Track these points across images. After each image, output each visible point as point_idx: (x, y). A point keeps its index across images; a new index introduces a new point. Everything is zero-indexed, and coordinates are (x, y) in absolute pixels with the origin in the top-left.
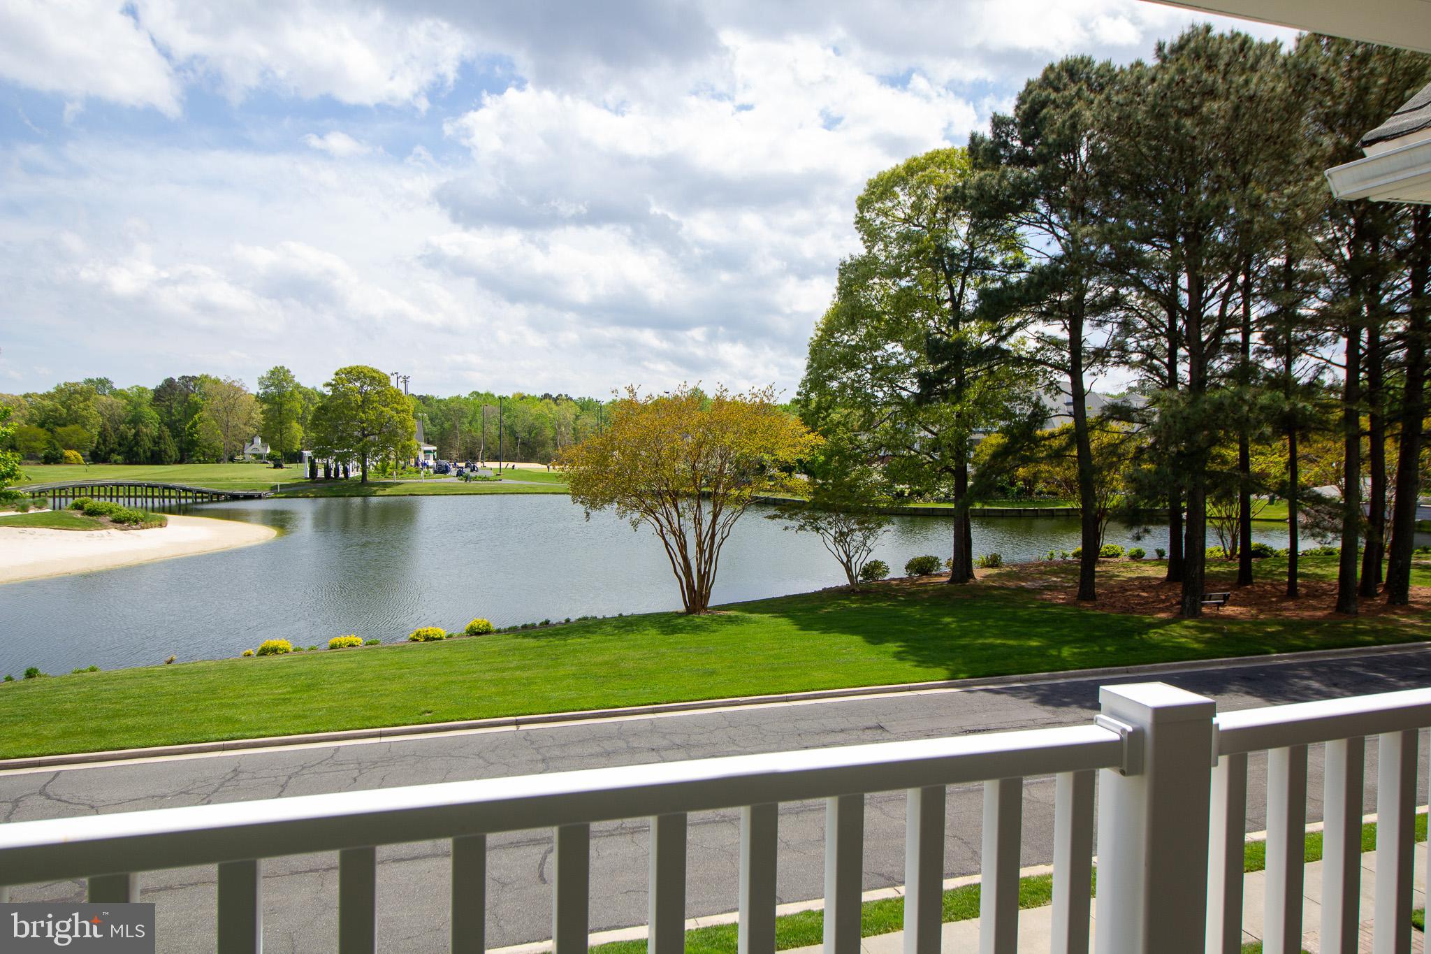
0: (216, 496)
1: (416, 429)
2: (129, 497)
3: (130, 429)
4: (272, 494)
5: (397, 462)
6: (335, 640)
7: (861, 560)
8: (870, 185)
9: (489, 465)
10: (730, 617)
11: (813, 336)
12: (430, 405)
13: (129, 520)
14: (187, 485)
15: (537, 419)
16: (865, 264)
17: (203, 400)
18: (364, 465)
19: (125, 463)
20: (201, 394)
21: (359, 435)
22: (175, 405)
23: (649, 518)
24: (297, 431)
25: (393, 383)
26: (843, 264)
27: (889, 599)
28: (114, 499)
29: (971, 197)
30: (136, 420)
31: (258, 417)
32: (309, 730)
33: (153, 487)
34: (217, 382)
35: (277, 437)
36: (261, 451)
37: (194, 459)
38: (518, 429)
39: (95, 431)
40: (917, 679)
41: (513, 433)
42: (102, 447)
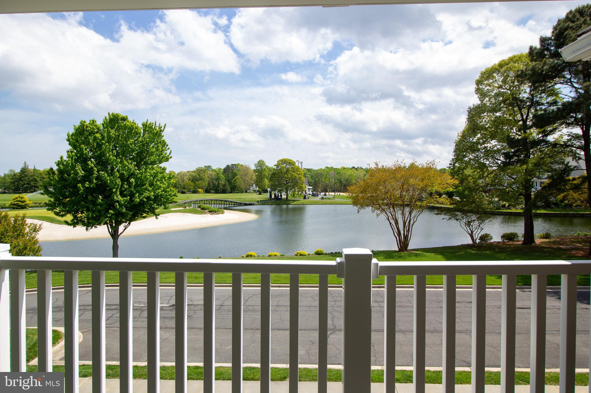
0: (240, 204)
1: (304, 180)
2: (215, 204)
3: (216, 182)
4: (257, 204)
5: (298, 192)
6: (270, 253)
7: (478, 233)
8: (482, 74)
9: (331, 193)
10: (416, 254)
11: (457, 139)
12: (311, 172)
13: (213, 211)
14: (232, 200)
15: (349, 176)
16: (480, 107)
17: (238, 172)
18: (287, 194)
19: (215, 193)
20: (237, 170)
21: (286, 183)
22: (229, 174)
23: (383, 213)
24: (266, 182)
25: (297, 164)
26: (470, 108)
27: (491, 250)
28: (211, 205)
29: (529, 74)
30: (218, 179)
31: (254, 177)
32: (257, 283)
33: (222, 201)
34: (242, 166)
35: (260, 184)
36: (255, 189)
37: (235, 191)
38: (342, 180)
39: (207, 183)
40: (497, 284)
41: (341, 182)
42: (208, 188)
